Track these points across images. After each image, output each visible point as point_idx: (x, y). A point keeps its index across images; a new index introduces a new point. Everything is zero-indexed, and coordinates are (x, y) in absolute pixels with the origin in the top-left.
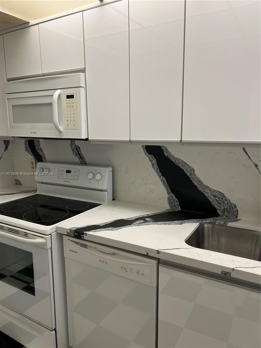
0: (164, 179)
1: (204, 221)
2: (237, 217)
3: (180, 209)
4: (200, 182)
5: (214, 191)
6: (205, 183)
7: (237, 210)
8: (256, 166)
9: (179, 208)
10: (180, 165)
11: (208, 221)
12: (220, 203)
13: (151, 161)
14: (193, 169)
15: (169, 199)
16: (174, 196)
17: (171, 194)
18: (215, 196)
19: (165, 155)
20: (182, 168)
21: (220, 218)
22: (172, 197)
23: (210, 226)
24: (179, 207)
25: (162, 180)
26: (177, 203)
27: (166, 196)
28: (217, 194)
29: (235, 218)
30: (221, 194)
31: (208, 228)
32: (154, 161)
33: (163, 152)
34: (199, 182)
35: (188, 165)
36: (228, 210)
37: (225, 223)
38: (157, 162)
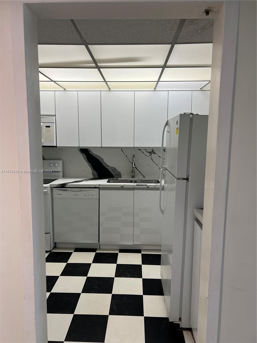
0: (90, 164)
3: (98, 177)
4: (106, 164)
5: (112, 167)
6: (108, 164)
7: (121, 174)
8: (126, 156)
10: (97, 158)
11: (111, 179)
12: (114, 172)
13: (83, 156)
14: (103, 159)
16: (95, 171)
17: (94, 170)
18: (112, 169)
19: (90, 153)
21: (115, 178)
26: (96, 175)
27: (91, 172)
29: (121, 177)
30: (115, 168)
32: (85, 156)
33: (89, 152)
35: (100, 157)
36: (117, 174)
37: (117, 179)
38: (86, 156)
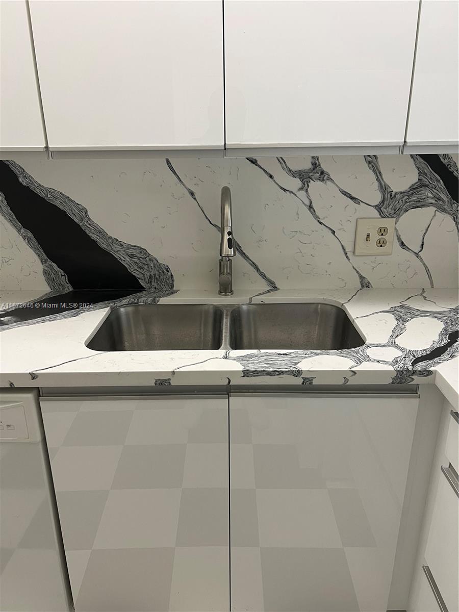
0: (30, 234)
1: (118, 303)
2: (172, 286)
3: (71, 289)
5: (129, 247)
6: (111, 233)
7: (172, 275)
8: (192, 194)
9: (69, 288)
10: (57, 203)
11: (125, 301)
12: (141, 268)
14: (84, 208)
15: (45, 272)
16: (54, 265)
17: (49, 262)
18: (132, 256)
19: (21, 184)
20: (61, 207)
21: (145, 292)
22: (52, 268)
23: (130, 309)
24: (69, 285)
25: (24, 237)
26: (64, 279)
27: (39, 267)
28: (134, 252)
29: (171, 289)
30: (142, 250)
31: (127, 314)
33: (16, 178)
34: (100, 232)
35: (72, 201)
36: (157, 278)
37: (154, 301)
